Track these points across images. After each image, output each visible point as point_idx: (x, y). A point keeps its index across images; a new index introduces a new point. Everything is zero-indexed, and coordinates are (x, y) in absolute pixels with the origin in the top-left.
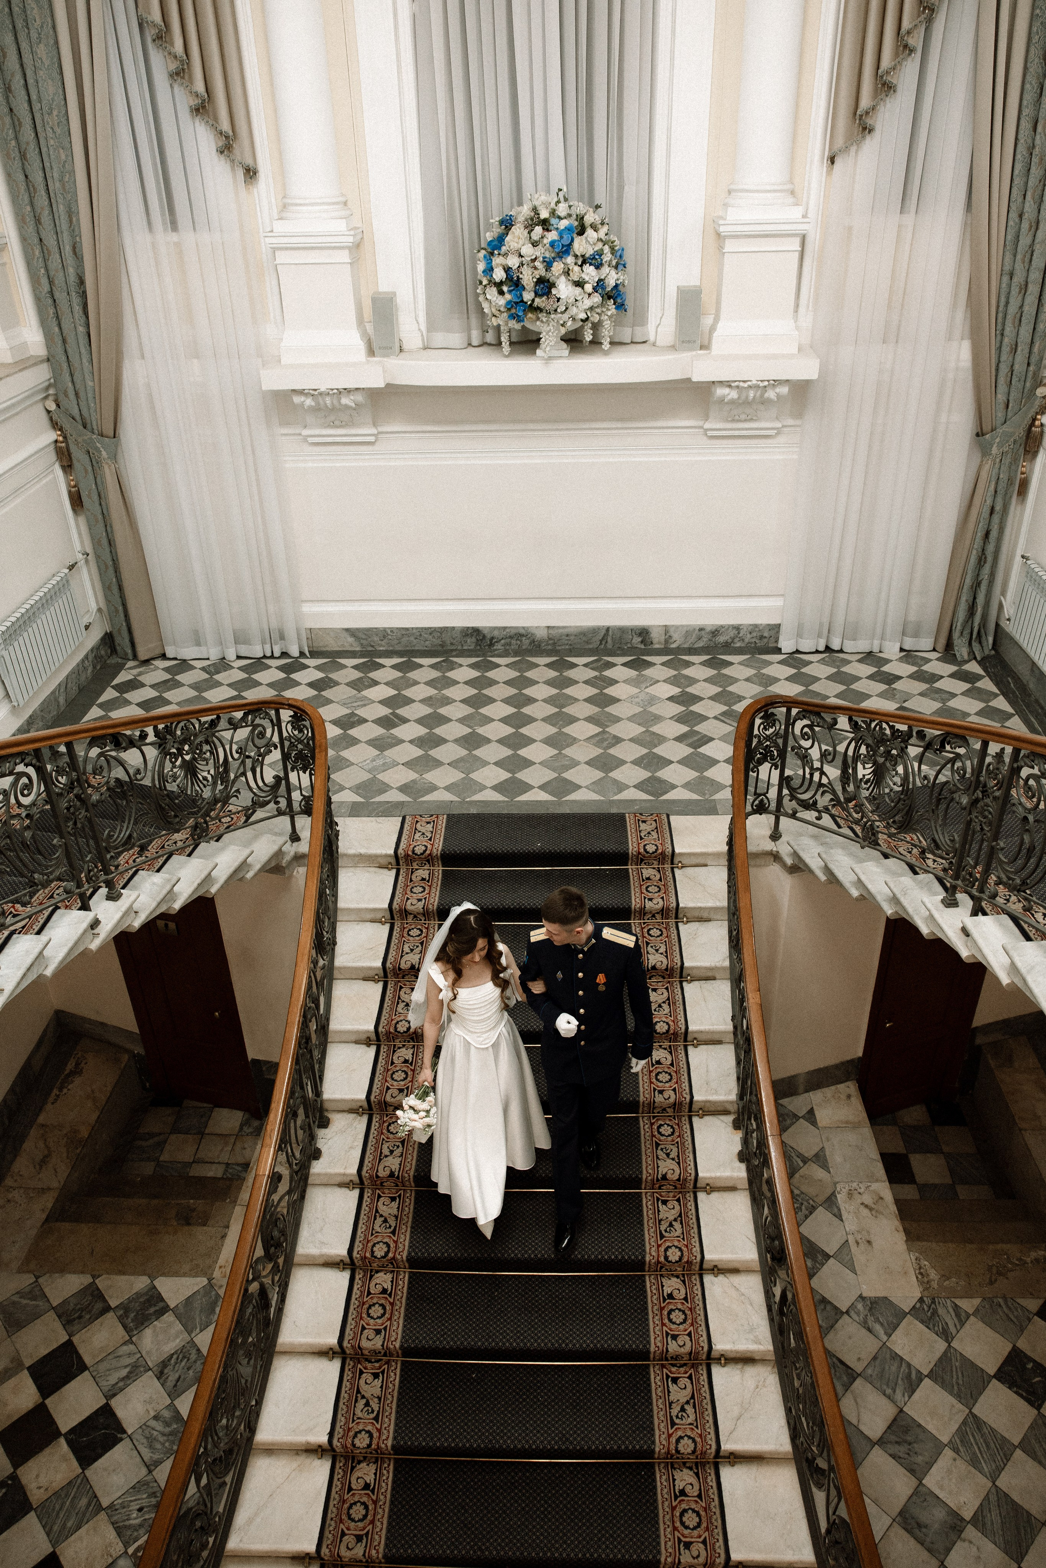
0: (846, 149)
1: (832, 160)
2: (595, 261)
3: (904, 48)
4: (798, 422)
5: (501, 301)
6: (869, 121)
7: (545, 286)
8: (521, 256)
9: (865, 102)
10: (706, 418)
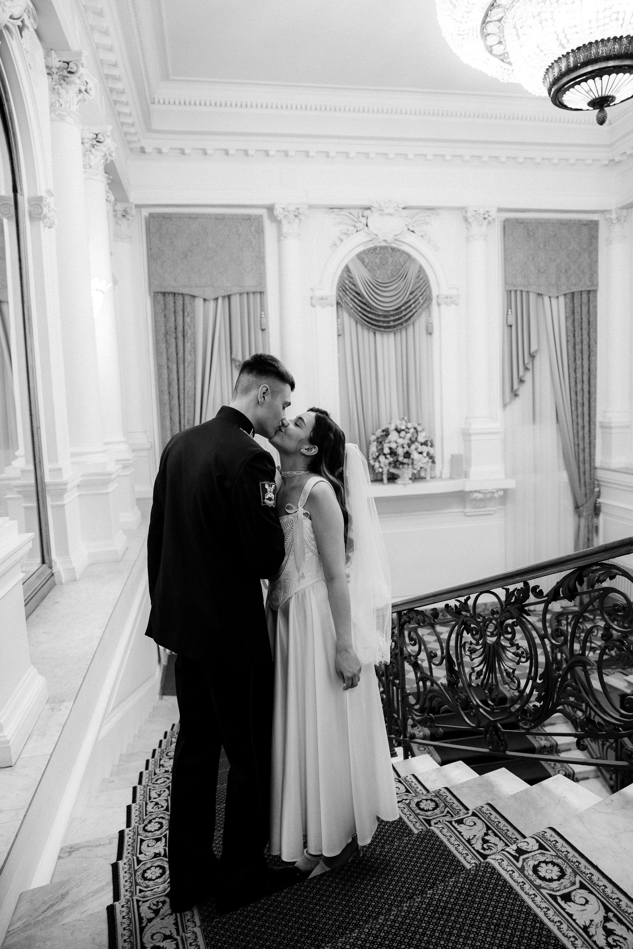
0: (510, 402)
1: (505, 406)
2: (425, 444)
3: (527, 369)
4: (503, 507)
5: (387, 461)
6: (517, 393)
7: (407, 455)
8: (397, 443)
9: (516, 386)
10: (465, 507)
